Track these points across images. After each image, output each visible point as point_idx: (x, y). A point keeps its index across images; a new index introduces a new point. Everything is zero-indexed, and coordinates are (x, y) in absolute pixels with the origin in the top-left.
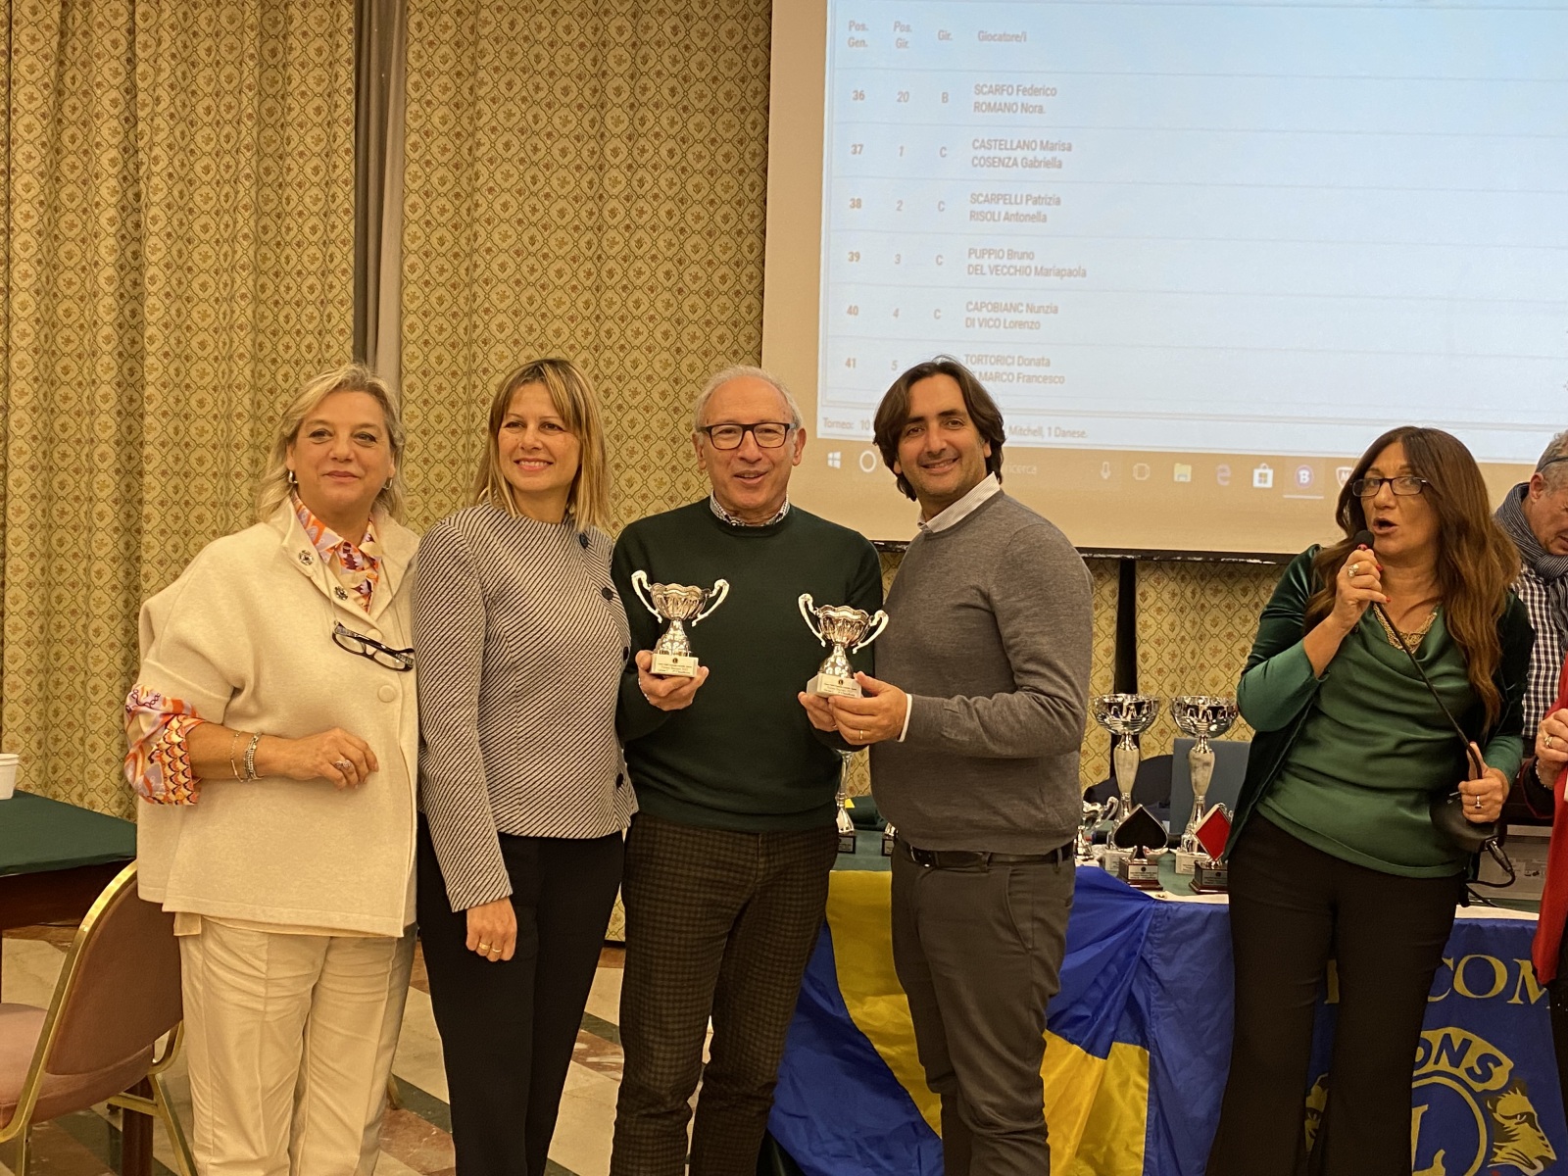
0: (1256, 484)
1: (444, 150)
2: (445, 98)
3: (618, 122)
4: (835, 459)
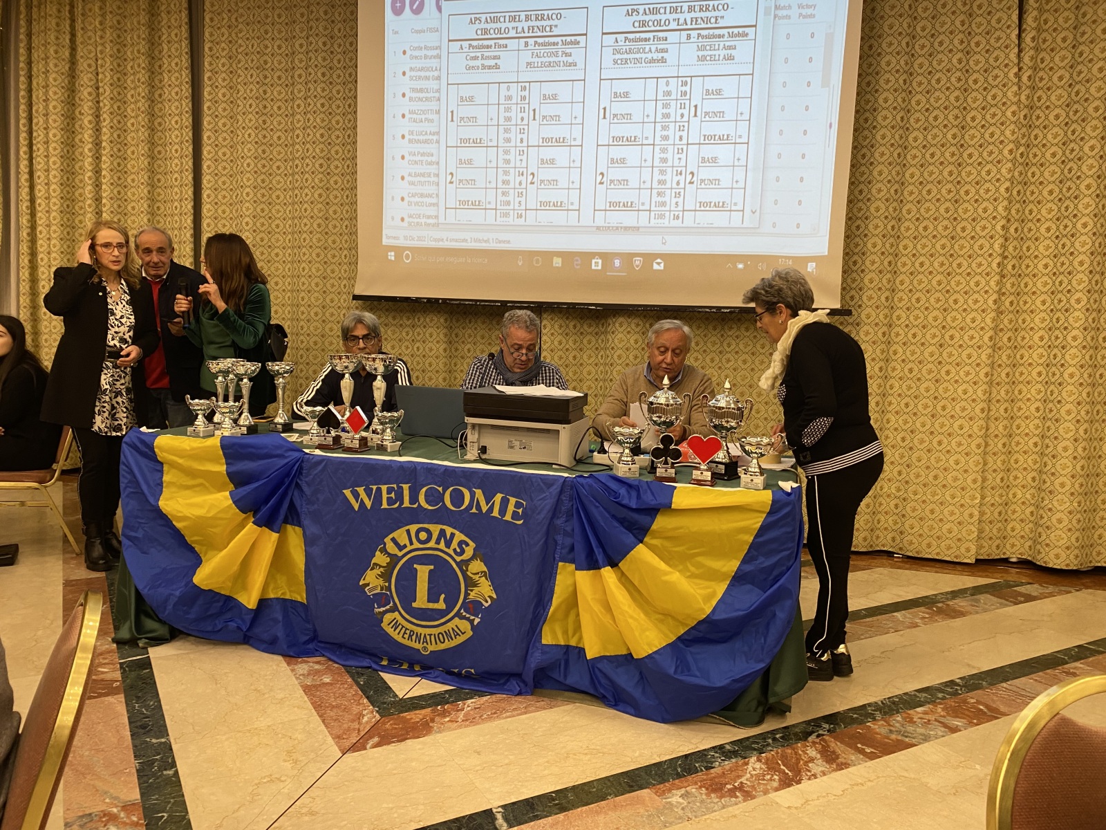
0: (593, 267)
1: (225, 110)
2: (224, 84)
3: (300, 91)
4: (391, 256)
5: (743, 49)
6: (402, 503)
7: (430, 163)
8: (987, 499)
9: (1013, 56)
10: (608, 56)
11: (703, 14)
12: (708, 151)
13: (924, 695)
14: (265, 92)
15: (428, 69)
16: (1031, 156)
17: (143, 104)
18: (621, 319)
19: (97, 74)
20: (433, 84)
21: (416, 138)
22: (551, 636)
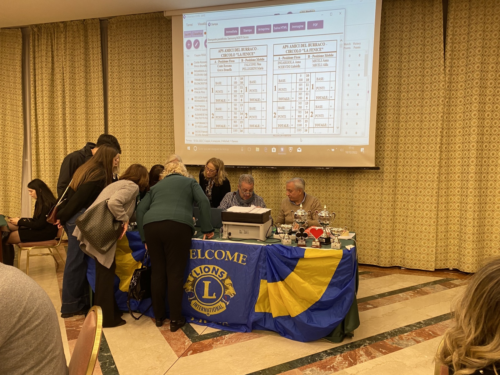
0: (272, 151)
1: (117, 88)
2: (117, 77)
3: (148, 80)
4: (189, 148)
5: (331, 62)
6: (198, 257)
7: (204, 110)
8: (439, 244)
9: (442, 62)
10: (276, 65)
11: (314, 47)
12: (318, 103)
13: (408, 328)
14: (134, 80)
15: (202, 71)
16: (451, 102)
17: (83, 86)
18: (285, 172)
19: (63, 74)
20: (204, 77)
21: (198, 99)
22: (258, 309)
